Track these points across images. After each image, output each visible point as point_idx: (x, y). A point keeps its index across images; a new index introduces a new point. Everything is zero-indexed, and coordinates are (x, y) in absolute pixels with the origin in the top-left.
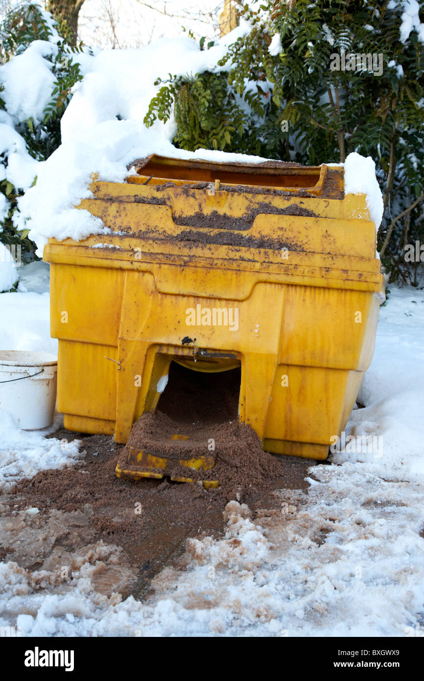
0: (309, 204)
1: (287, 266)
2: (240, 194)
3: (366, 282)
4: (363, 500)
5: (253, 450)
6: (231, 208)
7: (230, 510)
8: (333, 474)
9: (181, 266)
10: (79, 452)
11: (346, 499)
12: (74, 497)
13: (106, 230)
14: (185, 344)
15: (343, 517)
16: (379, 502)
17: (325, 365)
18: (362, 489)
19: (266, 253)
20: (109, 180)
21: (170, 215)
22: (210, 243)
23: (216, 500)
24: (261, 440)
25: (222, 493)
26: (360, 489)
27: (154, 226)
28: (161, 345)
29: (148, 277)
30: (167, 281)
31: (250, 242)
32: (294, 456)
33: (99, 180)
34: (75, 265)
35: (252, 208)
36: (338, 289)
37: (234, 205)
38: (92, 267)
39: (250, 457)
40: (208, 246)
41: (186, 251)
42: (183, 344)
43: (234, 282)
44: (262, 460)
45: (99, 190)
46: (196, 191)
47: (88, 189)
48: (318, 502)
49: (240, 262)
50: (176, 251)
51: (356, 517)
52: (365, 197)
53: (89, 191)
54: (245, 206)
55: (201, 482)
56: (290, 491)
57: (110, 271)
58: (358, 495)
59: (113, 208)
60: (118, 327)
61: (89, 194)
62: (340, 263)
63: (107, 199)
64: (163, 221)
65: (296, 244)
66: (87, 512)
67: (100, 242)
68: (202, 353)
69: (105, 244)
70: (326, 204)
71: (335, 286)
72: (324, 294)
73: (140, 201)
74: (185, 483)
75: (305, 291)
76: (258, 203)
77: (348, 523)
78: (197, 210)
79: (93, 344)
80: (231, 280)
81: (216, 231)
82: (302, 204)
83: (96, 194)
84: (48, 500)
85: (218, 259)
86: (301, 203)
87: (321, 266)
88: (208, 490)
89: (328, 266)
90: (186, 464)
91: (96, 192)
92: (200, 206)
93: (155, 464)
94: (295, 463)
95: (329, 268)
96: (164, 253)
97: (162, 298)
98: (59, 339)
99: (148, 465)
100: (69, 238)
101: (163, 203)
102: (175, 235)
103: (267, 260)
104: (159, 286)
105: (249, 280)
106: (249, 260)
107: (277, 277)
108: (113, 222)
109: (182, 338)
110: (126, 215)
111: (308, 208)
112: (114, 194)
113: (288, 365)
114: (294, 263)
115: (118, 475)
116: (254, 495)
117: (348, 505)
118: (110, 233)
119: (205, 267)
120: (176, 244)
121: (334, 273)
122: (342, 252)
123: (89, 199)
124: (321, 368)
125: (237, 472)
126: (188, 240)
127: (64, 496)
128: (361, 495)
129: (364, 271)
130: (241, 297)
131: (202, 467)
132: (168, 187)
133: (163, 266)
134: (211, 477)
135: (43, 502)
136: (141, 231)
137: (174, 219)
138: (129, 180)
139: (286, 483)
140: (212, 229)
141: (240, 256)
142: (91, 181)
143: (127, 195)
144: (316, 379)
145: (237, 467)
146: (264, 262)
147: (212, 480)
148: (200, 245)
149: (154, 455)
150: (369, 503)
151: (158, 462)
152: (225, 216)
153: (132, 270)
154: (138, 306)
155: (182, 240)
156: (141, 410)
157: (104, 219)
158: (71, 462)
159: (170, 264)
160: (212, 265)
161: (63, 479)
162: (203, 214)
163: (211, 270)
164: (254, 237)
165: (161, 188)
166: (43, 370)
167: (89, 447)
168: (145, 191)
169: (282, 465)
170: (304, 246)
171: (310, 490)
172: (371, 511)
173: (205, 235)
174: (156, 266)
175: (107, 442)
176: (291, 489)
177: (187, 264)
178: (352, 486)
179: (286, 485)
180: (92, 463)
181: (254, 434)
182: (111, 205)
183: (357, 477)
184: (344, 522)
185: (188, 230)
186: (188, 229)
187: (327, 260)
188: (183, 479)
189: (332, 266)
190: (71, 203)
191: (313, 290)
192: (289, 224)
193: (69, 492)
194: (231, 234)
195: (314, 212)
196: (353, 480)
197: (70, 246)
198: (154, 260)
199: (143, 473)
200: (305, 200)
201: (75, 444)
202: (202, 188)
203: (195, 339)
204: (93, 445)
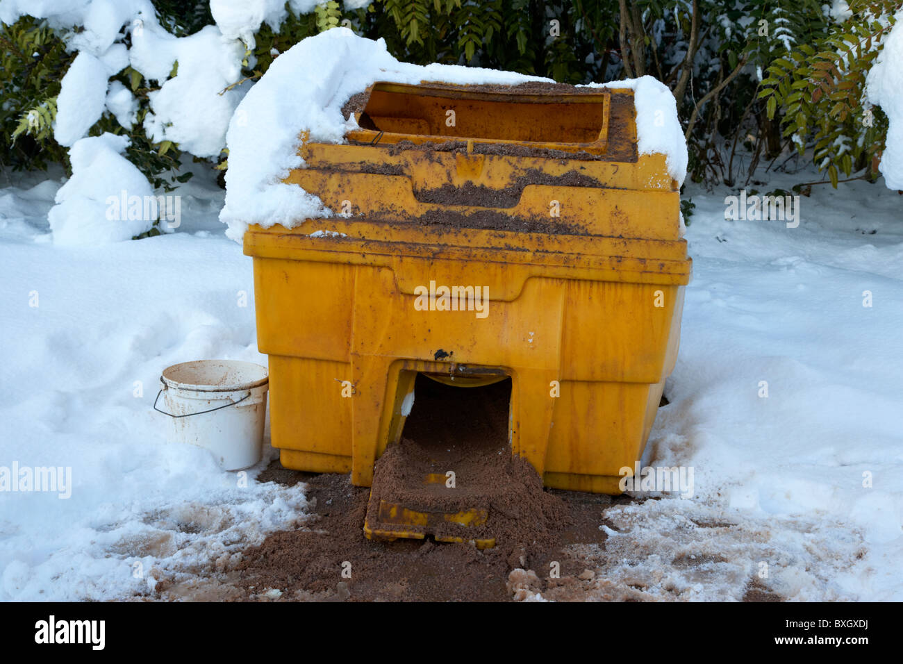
0: (593, 169)
1: (567, 255)
2: (501, 158)
3: (670, 274)
4: (673, 555)
5: (534, 493)
6: (490, 177)
7: (515, 580)
8: (635, 518)
9: (428, 258)
10: (307, 500)
11: (653, 555)
12: (321, 572)
13: (327, 212)
14: (439, 359)
15: (651, 581)
16: (693, 557)
17: (619, 379)
18: (672, 541)
19: (539, 239)
20: (324, 138)
21: (409, 187)
22: (465, 227)
23: (494, 564)
24: (541, 477)
25: (500, 555)
26: (669, 540)
27: (390, 204)
28: (406, 361)
29: (385, 273)
30: (411, 279)
31: (518, 224)
32: (582, 492)
33: (311, 141)
34: (288, 260)
35: (517, 176)
36: (633, 284)
37: (494, 173)
38: (311, 262)
39: (531, 504)
40: (463, 231)
41: (434, 239)
42: (436, 359)
43: (499, 279)
44: (545, 505)
45: (312, 156)
46: (443, 154)
47: (298, 155)
48: (619, 561)
49: (506, 252)
50: (421, 239)
51: (666, 582)
52: (665, 159)
53: (299, 157)
54: (508, 174)
55: (473, 542)
56: (583, 546)
57: (334, 267)
58: (667, 548)
59: (334, 181)
60: (349, 338)
61: (298, 161)
62: (636, 250)
63: (325, 168)
64: (401, 197)
65: (578, 225)
66: (341, 593)
67: (319, 229)
68: (461, 370)
69: (327, 232)
70: (615, 168)
71: (629, 279)
72: (616, 290)
73: (368, 170)
74: (454, 543)
75: (591, 287)
76: (525, 170)
77: (658, 590)
78: (445, 180)
79: (316, 360)
80: (495, 275)
81: (472, 210)
82: (583, 170)
83: (309, 161)
84: (290, 578)
85: (477, 248)
86: (582, 168)
87: (611, 254)
88: (482, 551)
89: (620, 254)
90: (452, 519)
91: (308, 158)
92: (449, 175)
93: (414, 521)
94: (585, 503)
95: (621, 257)
96: (405, 241)
97: (405, 300)
98: (271, 355)
99: (404, 521)
100: (277, 225)
101: (401, 173)
102: (418, 216)
103: (540, 248)
104: (401, 285)
105: (518, 275)
106: (518, 249)
107: (555, 270)
108: (334, 200)
109: (434, 352)
110: (352, 191)
111: (591, 175)
112: (333, 160)
113: (572, 381)
114: (576, 251)
115: (368, 537)
116: (540, 555)
117: (655, 564)
118: (332, 216)
119: (460, 259)
120: (421, 230)
121: (629, 264)
122: (637, 234)
123: (300, 169)
124: (615, 382)
125: (516, 526)
126: (435, 223)
127: (308, 571)
128: (671, 548)
129: (666, 260)
130: (510, 296)
131: (473, 522)
132: (405, 149)
133: (405, 259)
134: (485, 535)
135: (283, 580)
136: (372, 211)
137: (416, 194)
138: (350, 138)
139: (577, 534)
140: (466, 207)
141: (506, 244)
142: (300, 143)
143: (351, 161)
144: (608, 396)
145: (516, 519)
146: (537, 251)
147: (487, 538)
148: (452, 230)
149: (412, 510)
150: (681, 561)
151: (417, 517)
152: (482, 188)
153: (365, 265)
154: (374, 311)
155: (428, 223)
156: (384, 442)
157: (322, 196)
158: (301, 517)
159: (415, 257)
160: (469, 257)
161: (301, 548)
162: (453, 186)
163: (469, 264)
164: (522, 216)
165: (395, 152)
166: (250, 394)
167: (318, 491)
168: (374, 156)
169: (569, 507)
170: (587, 227)
171: (608, 544)
172: (684, 572)
173: (459, 215)
174: (396, 260)
175: (341, 484)
176: (584, 543)
177: (436, 256)
178: (659, 536)
179: (577, 537)
180: (327, 515)
181: (533, 471)
182: (330, 177)
183: (664, 523)
184: (654, 589)
185: (435, 209)
186: (434, 207)
187: (618, 246)
188: (451, 539)
189: (626, 255)
190: (276, 176)
191: (601, 285)
192: (567, 198)
193: (312, 565)
194: (492, 214)
195: (599, 180)
196: (660, 528)
197: (281, 235)
198: (393, 251)
199: (399, 533)
200: (587, 164)
201: (299, 488)
202: (450, 150)
203: (452, 353)
204: (323, 488)
